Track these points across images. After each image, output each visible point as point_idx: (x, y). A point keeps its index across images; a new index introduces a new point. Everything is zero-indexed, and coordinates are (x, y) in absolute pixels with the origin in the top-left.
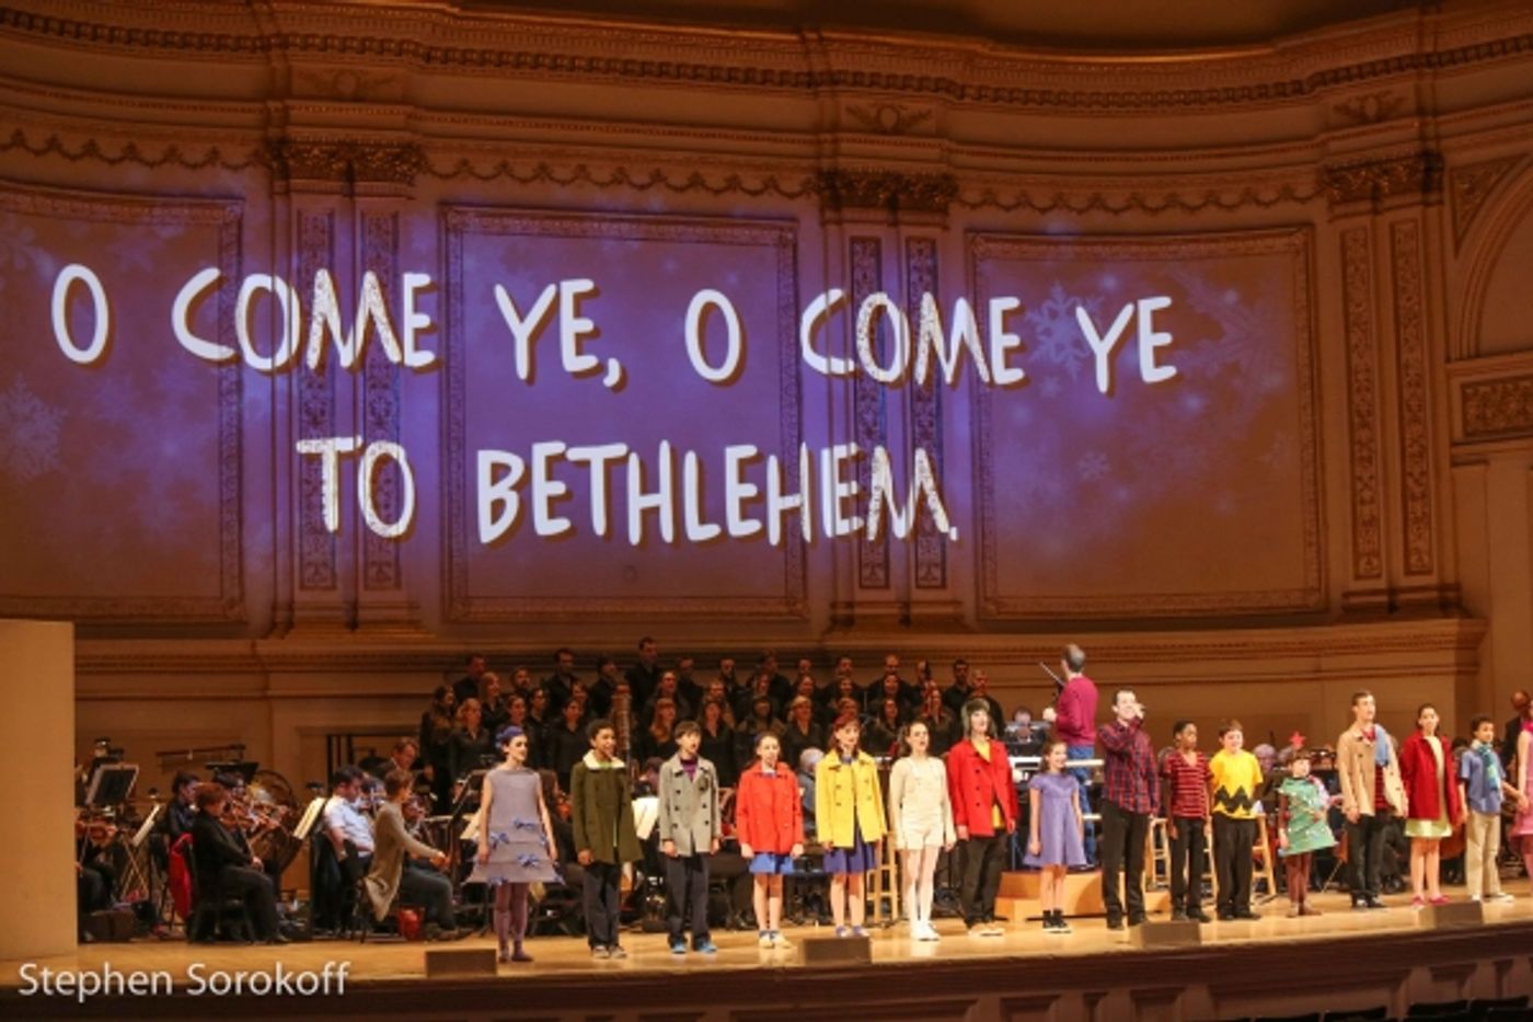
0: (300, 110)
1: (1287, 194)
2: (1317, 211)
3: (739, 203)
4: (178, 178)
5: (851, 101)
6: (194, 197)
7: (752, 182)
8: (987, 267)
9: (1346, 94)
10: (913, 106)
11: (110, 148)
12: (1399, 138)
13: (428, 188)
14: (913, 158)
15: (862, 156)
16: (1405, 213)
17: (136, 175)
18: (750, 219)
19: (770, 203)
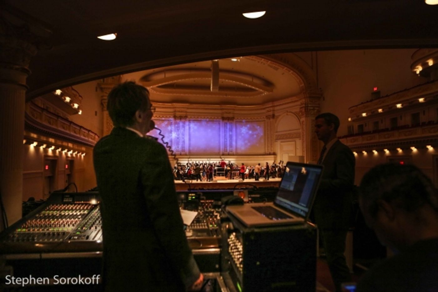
0: (177, 113)
1: (263, 118)
2: (266, 119)
3: (215, 120)
4: (167, 119)
5: (224, 111)
6: (168, 120)
7: (216, 118)
8: (237, 125)
9: (268, 109)
10: (230, 111)
11: (161, 116)
12: (271, 113)
13: (187, 119)
14: (231, 116)
15: (226, 115)
16: (272, 120)
17: (163, 119)
18: (216, 121)
19: (218, 120)
